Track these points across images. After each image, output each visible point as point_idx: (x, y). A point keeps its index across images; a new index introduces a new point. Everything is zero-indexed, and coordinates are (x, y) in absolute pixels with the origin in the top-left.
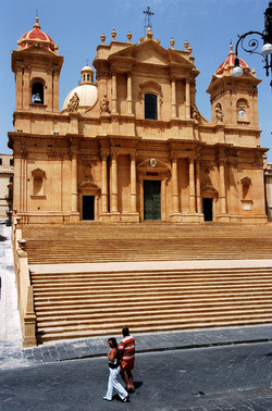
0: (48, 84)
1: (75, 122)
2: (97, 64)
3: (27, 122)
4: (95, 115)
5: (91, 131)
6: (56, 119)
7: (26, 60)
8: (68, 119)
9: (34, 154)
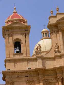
0: (23, 41)
1: (40, 61)
2: (50, 26)
3: (12, 64)
4: (52, 55)
5: (50, 65)
6: (29, 60)
7: (10, 31)
8: (36, 60)
9: (18, 82)
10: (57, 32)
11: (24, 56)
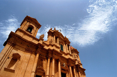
0: (35, 29)
1: (41, 41)
3: (22, 34)
4: (47, 43)
5: (46, 48)
6: (34, 38)
7: (30, 20)
9: (19, 47)
10: (53, 36)
11: (32, 35)
